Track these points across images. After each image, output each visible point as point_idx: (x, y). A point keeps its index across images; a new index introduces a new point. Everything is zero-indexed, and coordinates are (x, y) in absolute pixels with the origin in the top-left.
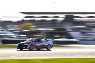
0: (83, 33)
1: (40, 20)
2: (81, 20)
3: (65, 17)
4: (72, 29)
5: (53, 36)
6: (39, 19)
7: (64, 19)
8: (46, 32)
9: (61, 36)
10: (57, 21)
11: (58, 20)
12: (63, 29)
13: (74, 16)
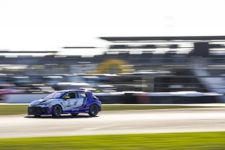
1: (141, 53)
3: (193, 46)
6: (139, 51)
8: (153, 77)
10: (175, 54)
13: (210, 43)
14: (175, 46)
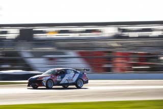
0: (51, 59)
2: (47, 37)
3: (18, 32)
11: (7, 38)
13: (34, 30)
14: (5, 33)
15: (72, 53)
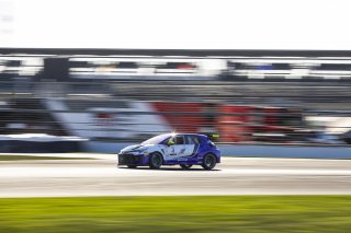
0: (102, 115)
2: (96, 74)
3: (41, 63)
4: (67, 102)
5: (4, 124)
7: (38, 69)
9: (30, 124)
11: (20, 73)
12: (38, 104)
15: (141, 106)
